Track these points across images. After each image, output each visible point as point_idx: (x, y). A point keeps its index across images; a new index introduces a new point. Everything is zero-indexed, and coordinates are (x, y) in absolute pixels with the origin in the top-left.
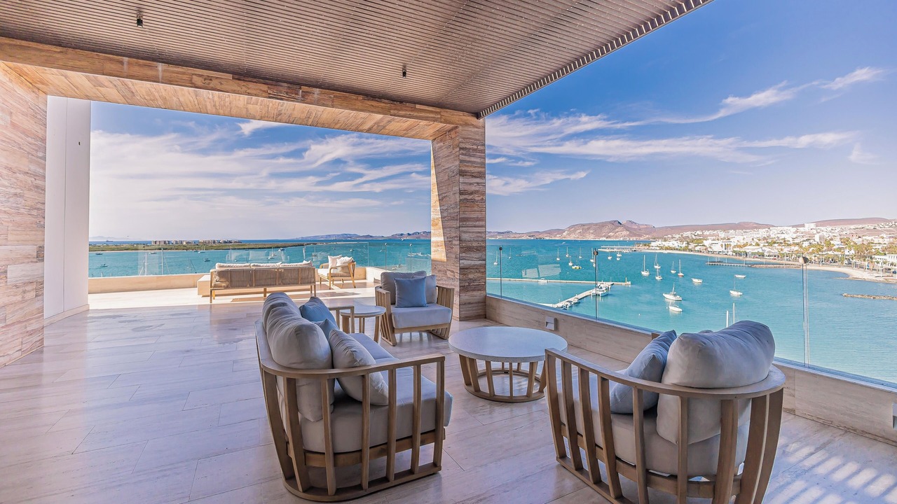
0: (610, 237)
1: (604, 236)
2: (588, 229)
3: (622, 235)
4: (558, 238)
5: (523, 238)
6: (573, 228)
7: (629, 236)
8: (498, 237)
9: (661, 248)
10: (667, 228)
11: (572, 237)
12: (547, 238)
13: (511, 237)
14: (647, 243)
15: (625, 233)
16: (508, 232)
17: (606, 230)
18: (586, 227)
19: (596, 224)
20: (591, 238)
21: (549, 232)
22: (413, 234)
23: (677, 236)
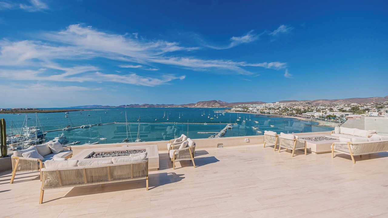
0: (213, 107)
1: (211, 106)
2: (205, 103)
3: (217, 106)
4: (193, 107)
5: (179, 107)
6: (199, 103)
7: (220, 106)
8: (169, 107)
9: (236, 111)
10: (233, 103)
11: (199, 107)
12: (189, 107)
13: (174, 107)
14: (230, 109)
15: (218, 105)
16: (172, 105)
17: (211, 104)
18: (204, 103)
19: (208, 102)
20: (206, 107)
21: (190, 105)
22: (130, 105)
23: (237, 106)
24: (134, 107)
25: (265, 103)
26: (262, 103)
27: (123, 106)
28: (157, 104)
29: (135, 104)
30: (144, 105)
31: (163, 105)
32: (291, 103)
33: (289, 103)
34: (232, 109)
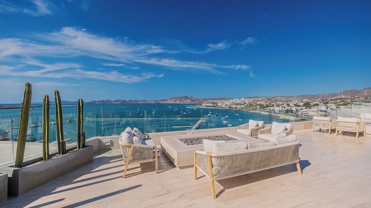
0: (184, 102)
1: (183, 102)
2: (177, 99)
3: (188, 101)
4: (166, 102)
5: (152, 103)
6: (171, 99)
7: (191, 102)
8: (141, 102)
9: (207, 106)
10: (203, 99)
11: (171, 102)
12: (161, 103)
13: (147, 102)
14: (201, 105)
15: (190, 101)
16: (145, 100)
17: (183, 100)
18: (176, 99)
19: (180, 98)
20: (178, 102)
21: (162, 100)
22: (101, 101)
23: (207, 102)
24: (106, 103)
25: (232, 99)
26: (229, 99)
27: (94, 101)
28: (129, 100)
29: (107, 100)
30: (116, 101)
31: (136, 100)
32: (255, 99)
33: (253, 99)
34: (203, 105)
